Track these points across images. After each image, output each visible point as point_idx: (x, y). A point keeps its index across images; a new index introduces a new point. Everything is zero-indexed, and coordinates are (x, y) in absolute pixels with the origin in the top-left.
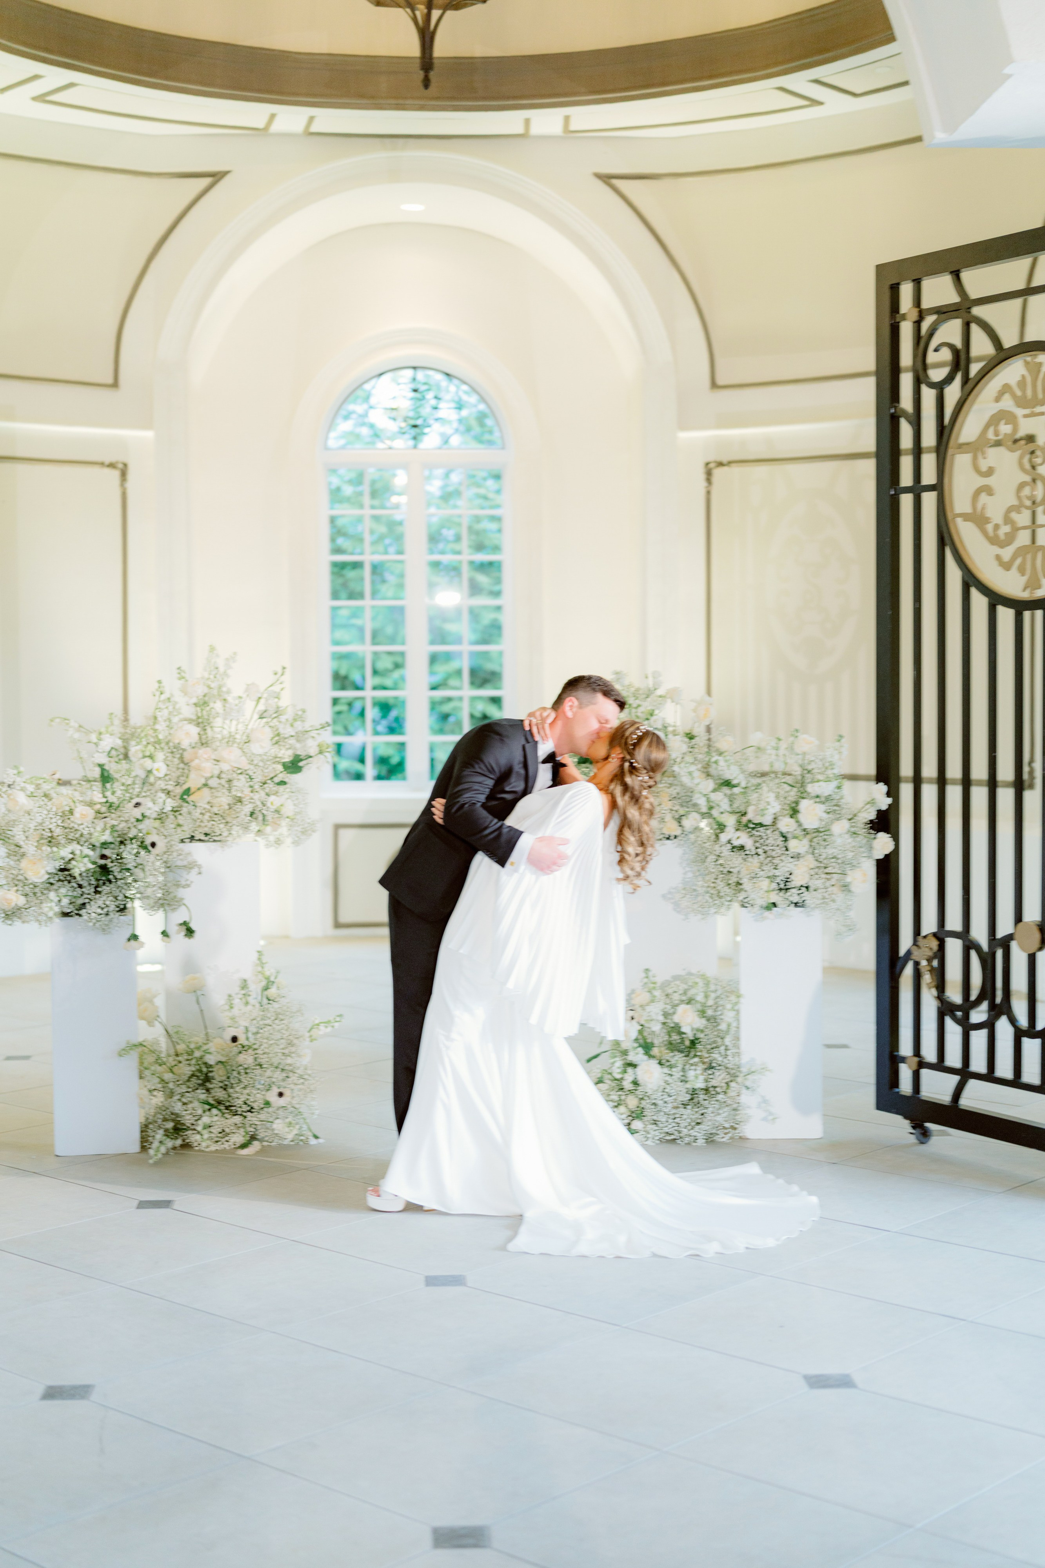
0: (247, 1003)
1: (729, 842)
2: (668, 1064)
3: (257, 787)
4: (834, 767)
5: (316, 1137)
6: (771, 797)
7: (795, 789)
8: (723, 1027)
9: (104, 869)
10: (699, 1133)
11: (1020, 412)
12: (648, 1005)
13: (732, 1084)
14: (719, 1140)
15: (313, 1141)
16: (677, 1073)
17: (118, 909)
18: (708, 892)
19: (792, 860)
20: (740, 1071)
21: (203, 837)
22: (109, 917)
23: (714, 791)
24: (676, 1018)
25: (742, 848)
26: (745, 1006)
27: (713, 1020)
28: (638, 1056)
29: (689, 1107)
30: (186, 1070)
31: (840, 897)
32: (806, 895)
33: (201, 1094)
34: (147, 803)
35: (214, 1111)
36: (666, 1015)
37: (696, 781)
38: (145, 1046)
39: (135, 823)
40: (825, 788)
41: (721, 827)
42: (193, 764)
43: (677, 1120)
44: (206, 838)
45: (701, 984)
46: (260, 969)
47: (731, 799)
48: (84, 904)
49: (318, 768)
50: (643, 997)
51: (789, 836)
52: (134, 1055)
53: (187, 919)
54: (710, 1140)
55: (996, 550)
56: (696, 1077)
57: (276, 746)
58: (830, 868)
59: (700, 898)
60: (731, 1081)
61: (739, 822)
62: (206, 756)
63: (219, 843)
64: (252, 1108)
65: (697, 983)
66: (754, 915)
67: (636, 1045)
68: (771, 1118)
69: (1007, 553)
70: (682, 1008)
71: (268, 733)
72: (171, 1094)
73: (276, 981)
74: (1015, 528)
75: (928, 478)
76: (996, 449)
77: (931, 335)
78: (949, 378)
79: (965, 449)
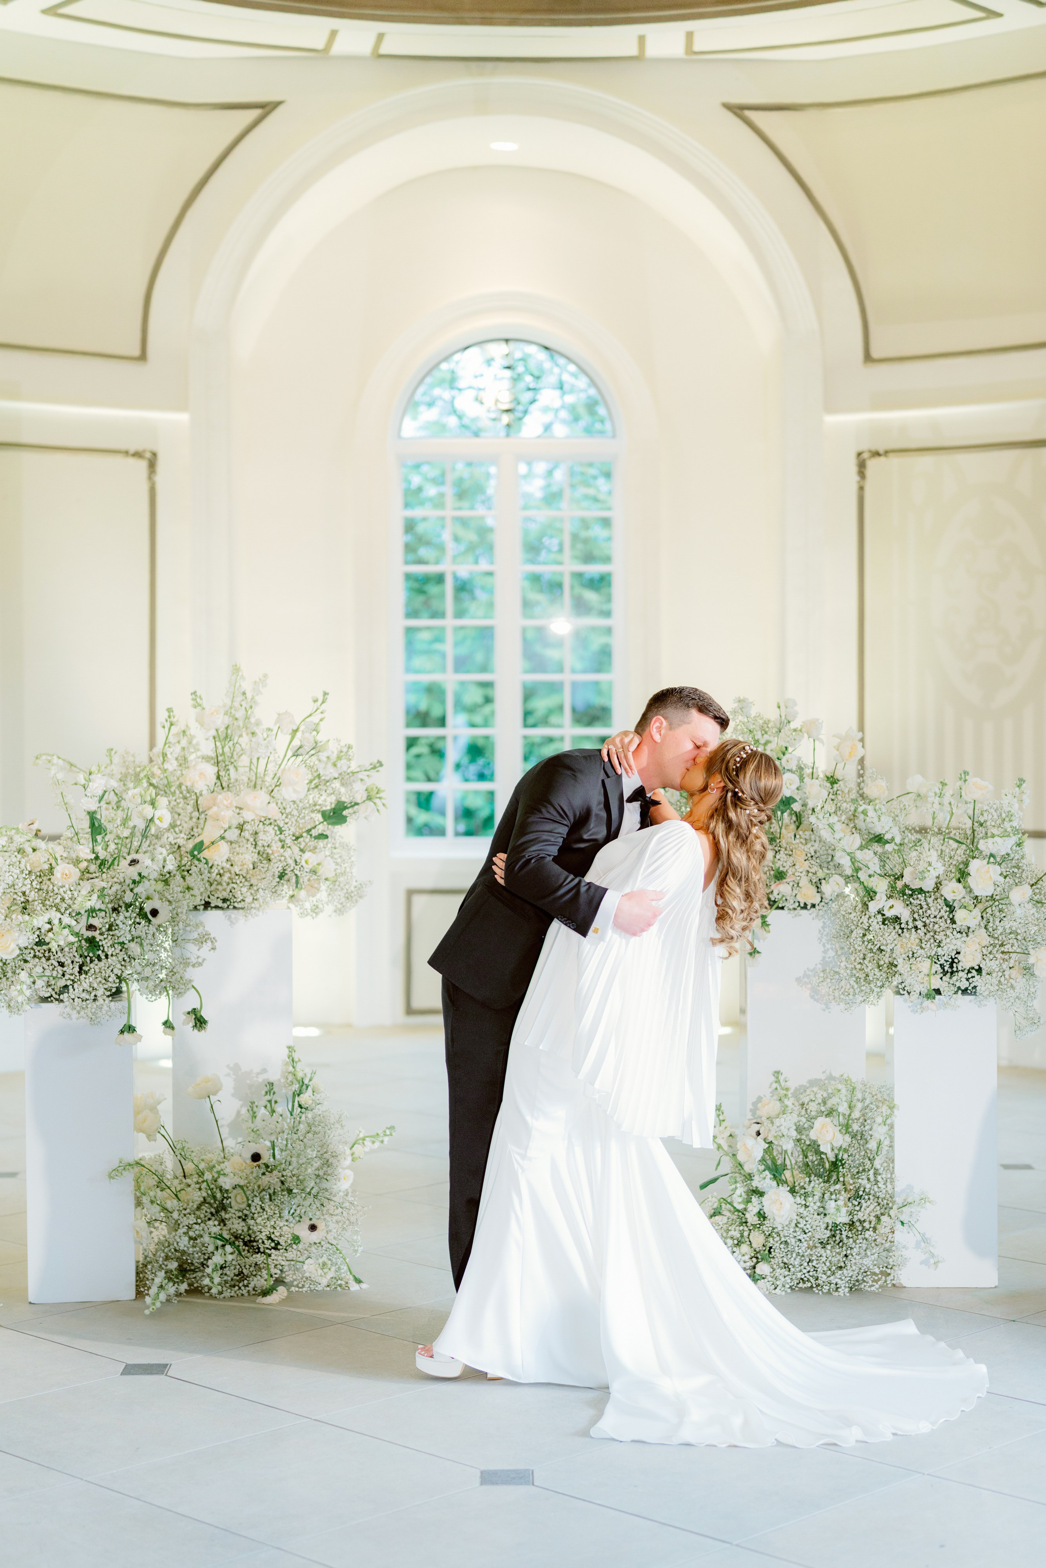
0: (273, 1111)
1: (879, 912)
2: (803, 1191)
3: (289, 841)
4: (1013, 818)
5: (358, 1281)
6: (933, 856)
7: (964, 847)
8: (872, 1145)
9: (91, 943)
10: (841, 1279)
12: (778, 1116)
13: (884, 1219)
14: (869, 1289)
15: (354, 1287)
16: (814, 1203)
17: (109, 993)
18: (853, 975)
19: (959, 935)
20: (894, 1203)
21: (220, 904)
22: (97, 1003)
23: (861, 848)
24: (813, 1135)
25: (897, 919)
26: (899, 1119)
27: (859, 1139)
28: (764, 1181)
29: (829, 1247)
30: (195, 1196)
31: (1020, 982)
32: (977, 980)
33: (213, 1227)
34: (145, 861)
35: (228, 1248)
36: (799, 1129)
37: (837, 836)
38: (144, 1166)
39: (132, 886)
40: (1002, 846)
41: (871, 894)
42: (210, 813)
43: (814, 1263)
44: (225, 905)
45: (844, 1091)
46: (291, 1069)
47: (883, 859)
48: (66, 987)
49: (366, 818)
50: (771, 1107)
51: (955, 905)
52: (129, 1177)
53: (197, 1006)
54: (855, 1288)
56: (838, 1209)
57: (316, 790)
58: (1009, 946)
59: (843, 983)
60: (882, 1214)
61: (893, 887)
62: (225, 803)
63: (241, 911)
64: (278, 1243)
65: (839, 1091)
66: (911, 1004)
67: (763, 1167)
68: (932, 1261)
70: (820, 1122)
71: (305, 774)
72: (177, 1225)
73: (310, 1083)
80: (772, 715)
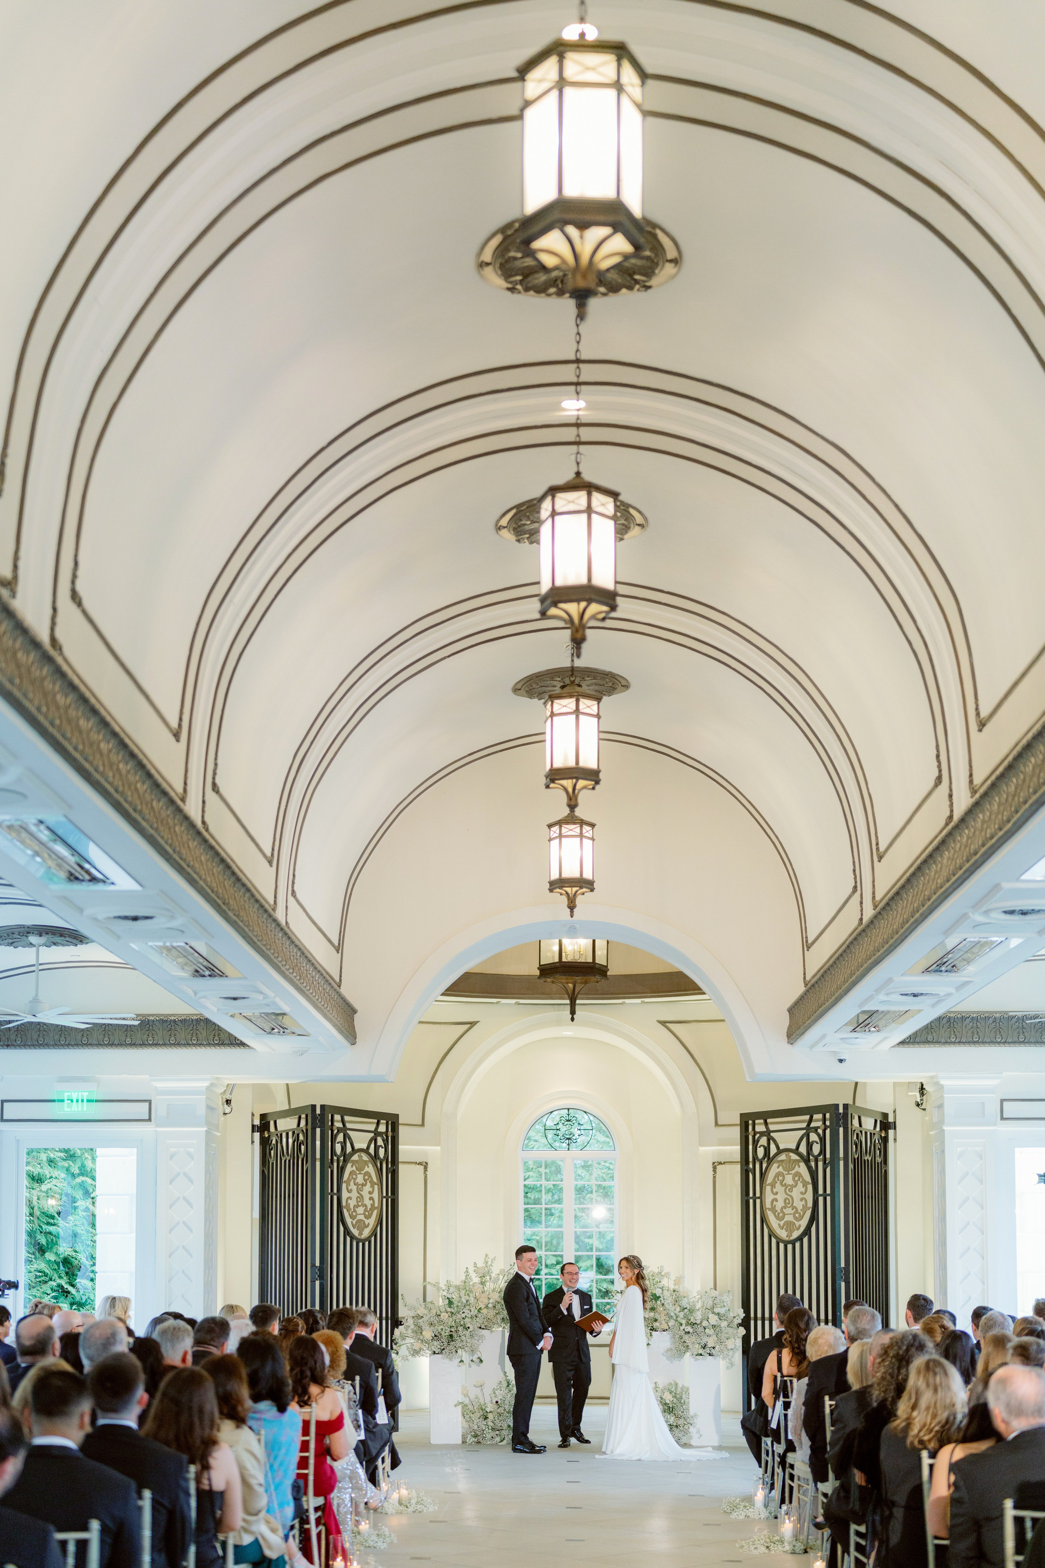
0: (501, 1390)
1: (684, 1330)
4: (724, 1303)
6: (700, 1313)
7: (710, 1311)
8: (683, 1403)
9: (451, 1336)
11: (785, 1173)
17: (456, 1351)
18: (677, 1351)
19: (707, 1337)
20: (690, 1419)
22: (453, 1354)
23: (680, 1312)
25: (689, 1332)
26: (691, 1395)
27: (679, 1400)
30: (478, 1414)
31: (726, 1351)
32: (713, 1351)
33: (485, 1423)
34: (467, 1312)
38: (464, 1404)
39: (462, 1320)
41: (681, 1324)
44: (486, 1328)
45: (674, 1385)
47: (685, 1314)
48: (444, 1349)
51: (706, 1327)
52: (460, 1406)
53: (480, 1356)
55: (778, 1222)
58: (722, 1340)
59: (675, 1353)
60: (686, 1423)
61: (688, 1323)
62: (485, 1297)
63: (490, 1330)
66: (694, 1358)
69: (782, 1223)
70: (666, 1393)
72: (473, 1423)
74: (784, 1215)
75: (758, 1195)
76: (778, 1185)
77: (758, 1141)
78: (764, 1158)
79: (769, 1185)
80: (656, 1271)
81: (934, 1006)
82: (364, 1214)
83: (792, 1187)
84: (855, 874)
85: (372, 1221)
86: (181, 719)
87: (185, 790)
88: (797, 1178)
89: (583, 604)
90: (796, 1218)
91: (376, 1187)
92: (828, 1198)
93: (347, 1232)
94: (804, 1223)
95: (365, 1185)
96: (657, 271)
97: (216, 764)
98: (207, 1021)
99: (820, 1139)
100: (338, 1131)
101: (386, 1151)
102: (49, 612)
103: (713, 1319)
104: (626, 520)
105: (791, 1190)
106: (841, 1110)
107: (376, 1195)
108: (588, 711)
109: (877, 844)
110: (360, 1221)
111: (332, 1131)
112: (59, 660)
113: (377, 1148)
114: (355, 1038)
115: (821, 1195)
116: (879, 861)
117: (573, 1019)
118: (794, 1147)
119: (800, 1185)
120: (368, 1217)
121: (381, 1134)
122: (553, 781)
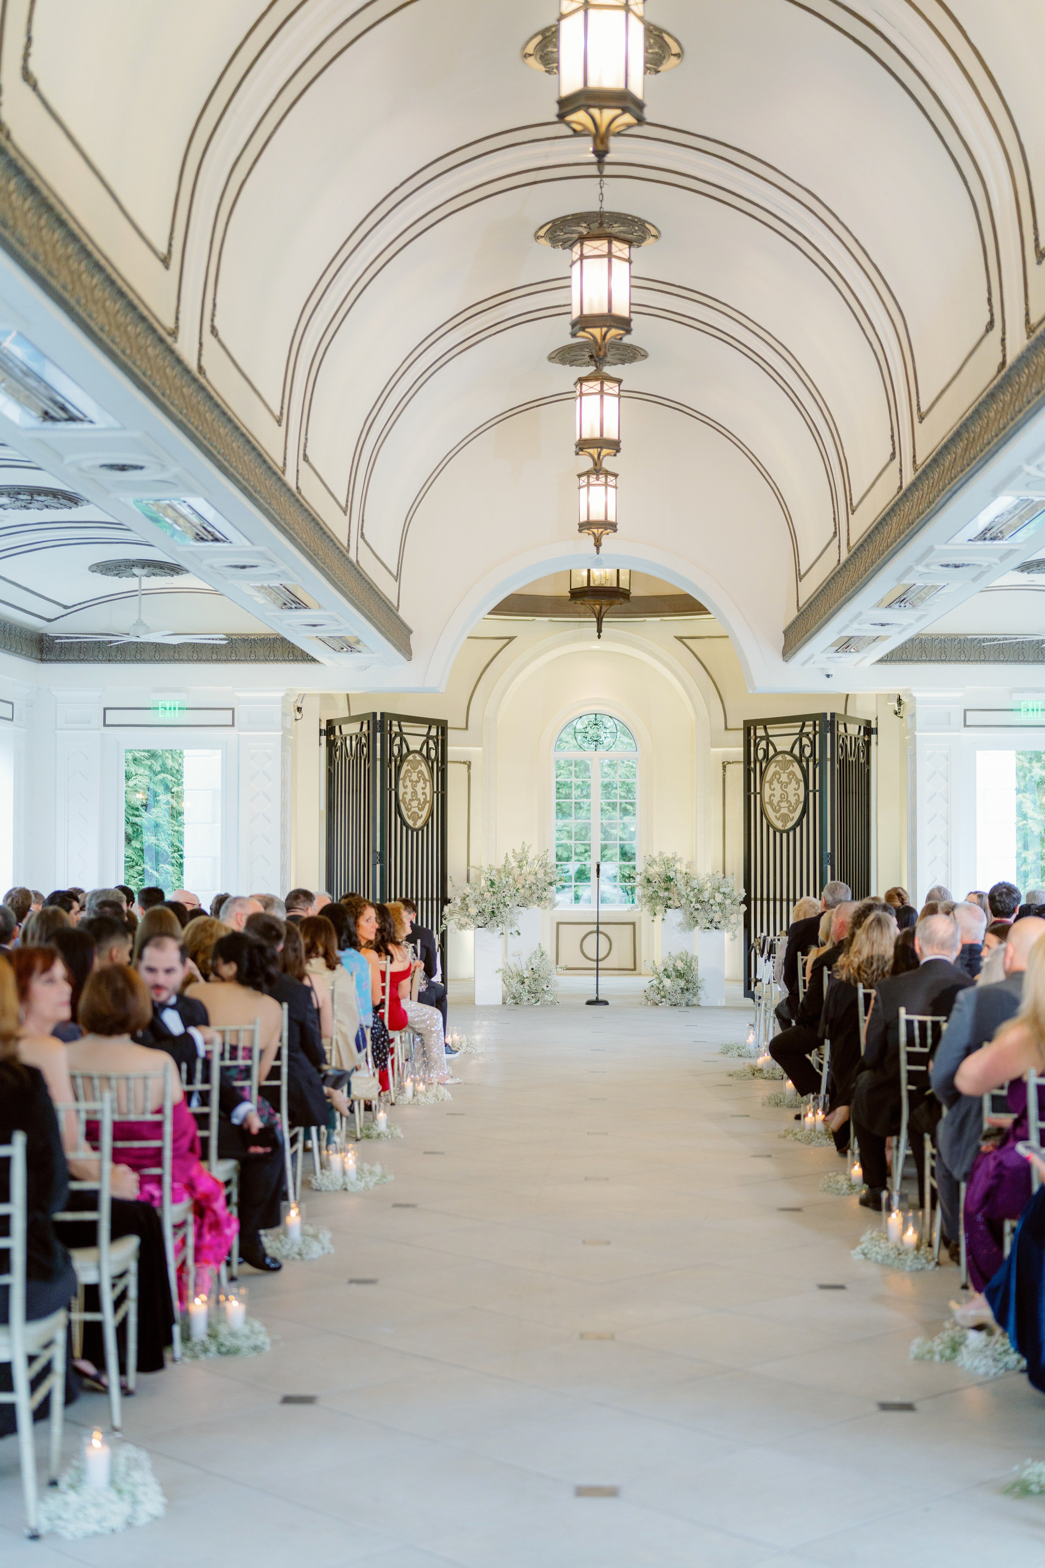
0: (536, 959)
1: (693, 907)
2: (674, 981)
3: (539, 889)
4: (728, 883)
7: (717, 891)
8: (692, 968)
9: (493, 912)
10: (683, 1002)
11: (781, 772)
12: (668, 961)
14: (690, 1004)
15: (557, 1004)
16: (677, 983)
17: (497, 925)
18: (688, 924)
19: (714, 913)
20: (698, 983)
22: (494, 927)
23: (691, 891)
24: (677, 966)
25: (698, 909)
26: (700, 963)
27: (690, 967)
28: (665, 978)
29: (681, 994)
30: (516, 979)
31: (732, 925)
32: (719, 925)
34: (506, 892)
36: (674, 964)
38: (506, 970)
39: (503, 898)
40: (725, 890)
41: (691, 902)
42: (518, 881)
43: (677, 999)
44: (523, 905)
46: (540, 949)
47: (695, 894)
48: (487, 923)
51: (713, 905)
52: (501, 973)
53: (518, 930)
54: (687, 1004)
55: (775, 814)
56: (684, 985)
57: (545, 876)
59: (685, 927)
60: (695, 987)
61: (697, 900)
63: (527, 907)
64: (538, 991)
65: (684, 955)
66: (702, 931)
67: (664, 974)
68: (709, 998)
69: (778, 815)
70: (680, 963)
71: (543, 871)
72: (512, 987)
73: (545, 953)
74: (780, 808)
75: (758, 790)
76: (775, 782)
77: (759, 745)
78: (763, 759)
79: (767, 782)
80: (671, 856)
81: (900, 633)
82: (418, 807)
83: (787, 784)
84: (835, 522)
85: (424, 813)
86: (282, 408)
87: (285, 464)
88: (791, 777)
89: (604, 330)
90: (790, 811)
91: (428, 783)
92: (817, 794)
93: (403, 822)
94: (797, 815)
95: (419, 782)
96: (664, 62)
97: (306, 439)
98: (283, 640)
99: (811, 743)
100: (396, 735)
101: (437, 752)
102: (197, 346)
103: (719, 898)
104: (643, 232)
105: (786, 787)
106: (829, 718)
107: (428, 791)
108: (610, 391)
109: (851, 499)
110: (415, 812)
111: (391, 735)
112: (202, 380)
113: (428, 750)
114: (411, 655)
115: (811, 791)
116: (853, 514)
117: (599, 637)
118: (789, 750)
119: (794, 782)
120: (421, 810)
121: (432, 738)
122: (581, 449)
